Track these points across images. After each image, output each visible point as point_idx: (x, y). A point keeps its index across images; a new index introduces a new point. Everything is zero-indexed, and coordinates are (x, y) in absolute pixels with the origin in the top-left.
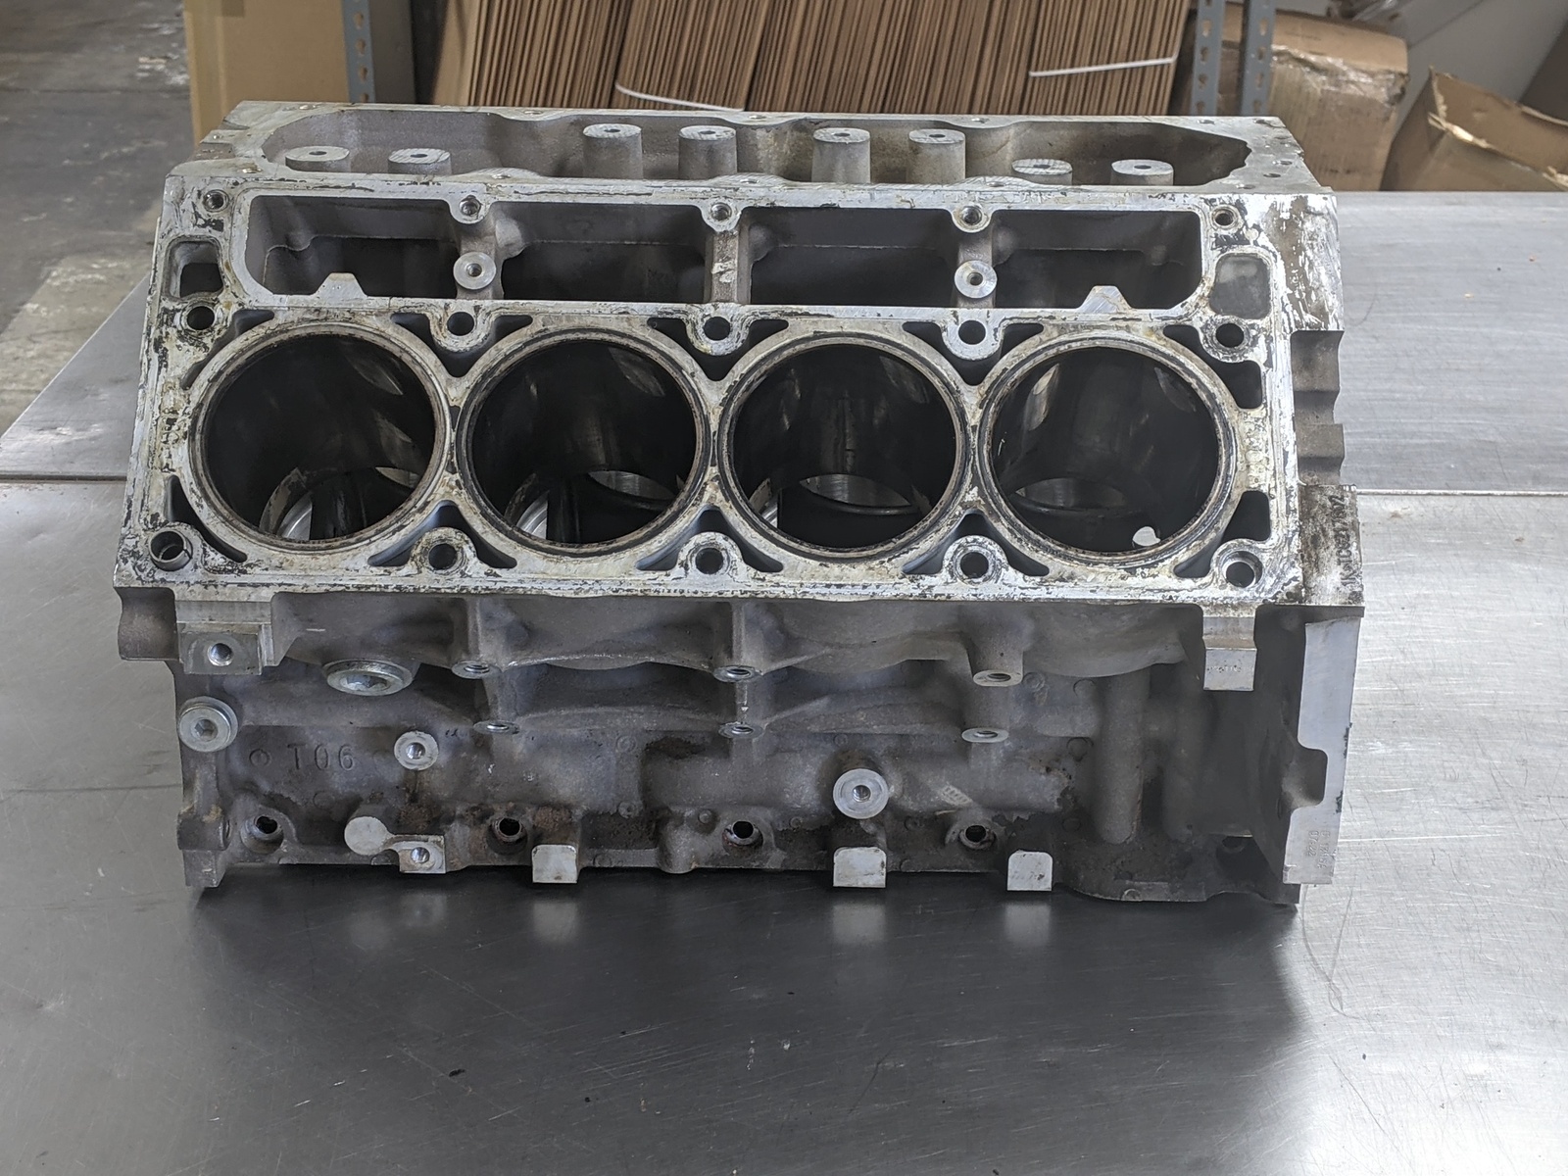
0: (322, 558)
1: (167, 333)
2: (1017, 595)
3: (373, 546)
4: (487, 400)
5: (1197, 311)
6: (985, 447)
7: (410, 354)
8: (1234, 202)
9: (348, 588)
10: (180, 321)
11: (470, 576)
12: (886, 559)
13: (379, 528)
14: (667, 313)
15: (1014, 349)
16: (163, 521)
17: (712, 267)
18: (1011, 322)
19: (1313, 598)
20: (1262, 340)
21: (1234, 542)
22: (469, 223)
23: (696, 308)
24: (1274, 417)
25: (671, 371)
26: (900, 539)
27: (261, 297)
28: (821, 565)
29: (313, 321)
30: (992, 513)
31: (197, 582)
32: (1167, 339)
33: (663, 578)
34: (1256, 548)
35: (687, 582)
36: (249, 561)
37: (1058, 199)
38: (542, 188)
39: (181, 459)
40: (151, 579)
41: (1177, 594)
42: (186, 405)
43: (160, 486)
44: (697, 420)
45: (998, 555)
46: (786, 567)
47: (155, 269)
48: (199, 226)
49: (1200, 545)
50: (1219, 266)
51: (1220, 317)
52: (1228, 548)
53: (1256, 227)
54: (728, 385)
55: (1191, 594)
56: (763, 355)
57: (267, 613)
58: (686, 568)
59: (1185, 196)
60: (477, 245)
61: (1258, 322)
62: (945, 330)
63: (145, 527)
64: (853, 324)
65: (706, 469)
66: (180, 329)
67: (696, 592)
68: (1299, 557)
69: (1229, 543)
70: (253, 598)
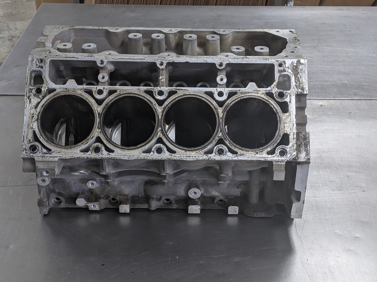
0: (69, 150)
1: (31, 95)
2: (231, 159)
3: (81, 147)
4: (106, 111)
5: (274, 89)
6: (223, 122)
7: (88, 100)
8: (283, 61)
9: (75, 158)
10: (34, 91)
11: (104, 155)
12: (200, 150)
13: (82, 143)
14: (149, 89)
15: (231, 98)
16: (32, 141)
17: (159, 77)
18: (230, 91)
19: (299, 159)
20: (289, 96)
21: (281, 146)
22: (102, 66)
23: (155, 88)
24: (291, 115)
25: (150, 104)
26: (203, 145)
27: (53, 85)
28: (185, 152)
29: (65, 91)
30: (225, 139)
31: (40, 156)
32: (266, 96)
33: (149, 155)
34: (286, 147)
35: (154, 156)
36: (52, 151)
37: (241, 60)
38: (119, 57)
39: (35, 126)
40: (30, 156)
41: (267, 159)
42: (36, 113)
43: (31, 133)
44: (156, 116)
45: (226, 149)
46: (177, 152)
47: (27, 78)
48: (37, 67)
49: (273, 147)
50: (279, 77)
51: (279, 90)
52: (280, 147)
53: (288, 67)
54: (163, 107)
55: (271, 159)
56: (171, 100)
57: (57, 163)
58: (154, 153)
59: (271, 60)
60: (103, 71)
61: (288, 91)
62: (214, 93)
63: (28, 143)
64: (193, 92)
65: (158, 128)
66: (34, 94)
67: (156, 158)
68: (296, 150)
69: (280, 146)
70: (53, 160)
